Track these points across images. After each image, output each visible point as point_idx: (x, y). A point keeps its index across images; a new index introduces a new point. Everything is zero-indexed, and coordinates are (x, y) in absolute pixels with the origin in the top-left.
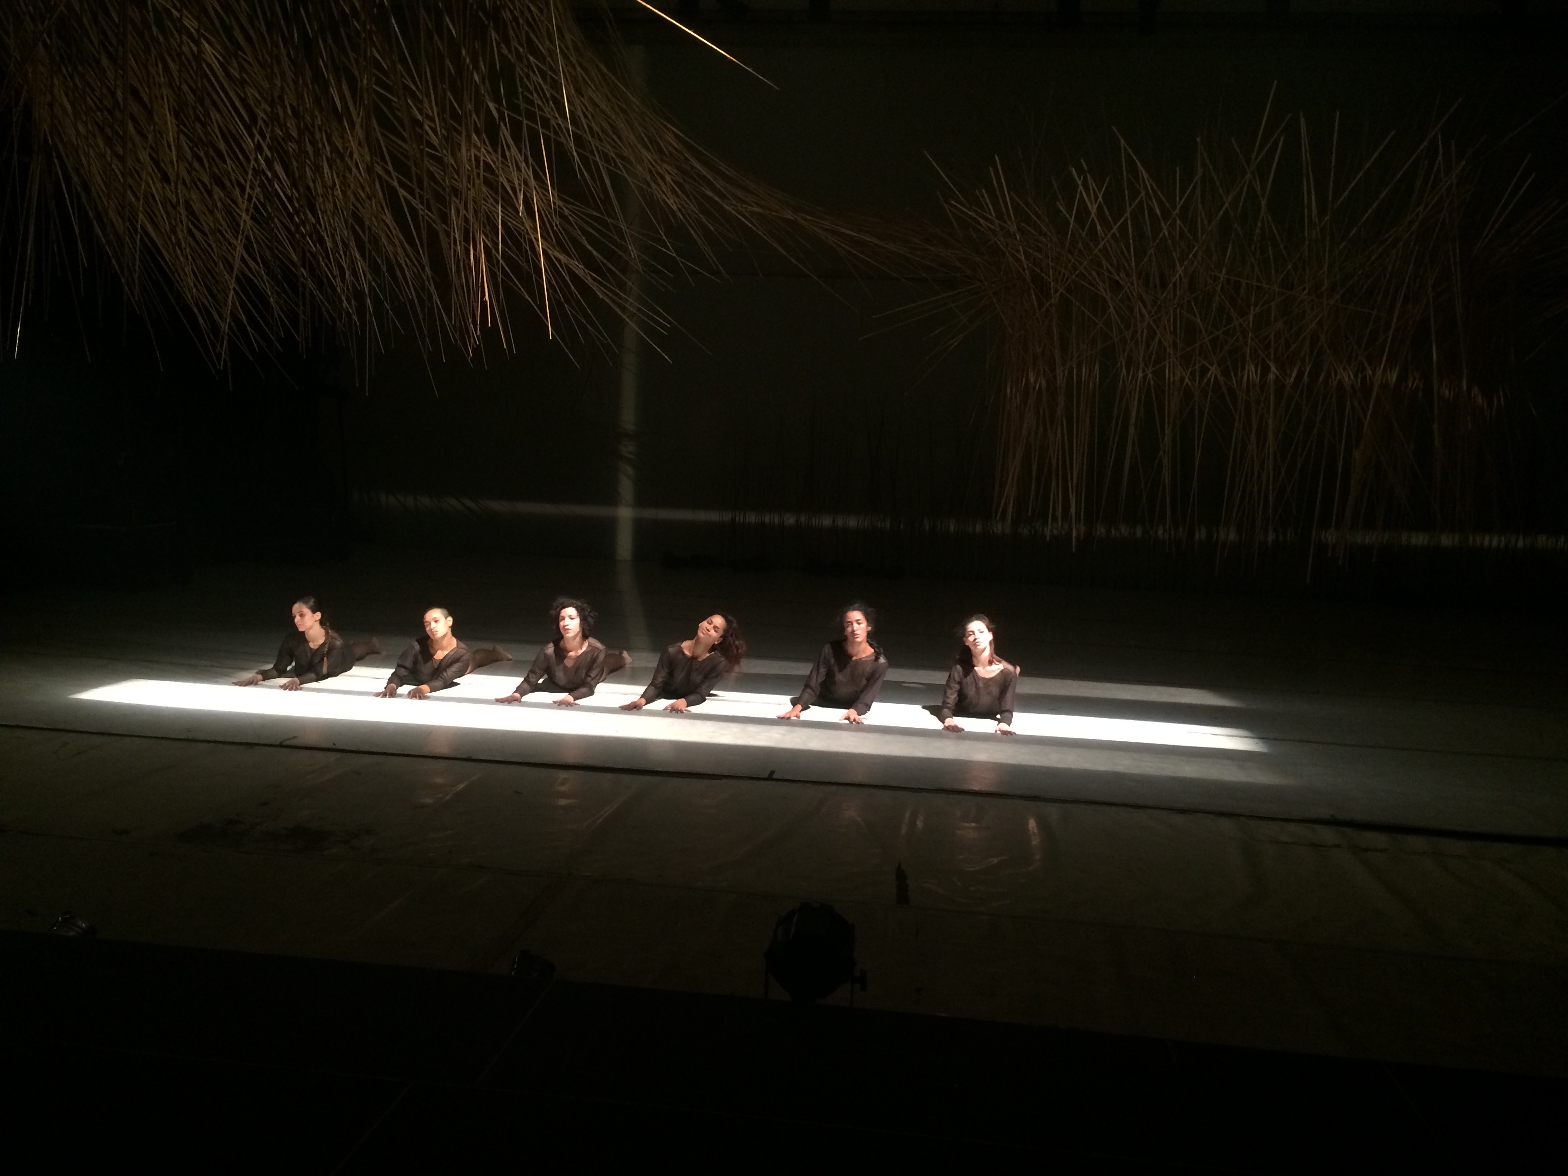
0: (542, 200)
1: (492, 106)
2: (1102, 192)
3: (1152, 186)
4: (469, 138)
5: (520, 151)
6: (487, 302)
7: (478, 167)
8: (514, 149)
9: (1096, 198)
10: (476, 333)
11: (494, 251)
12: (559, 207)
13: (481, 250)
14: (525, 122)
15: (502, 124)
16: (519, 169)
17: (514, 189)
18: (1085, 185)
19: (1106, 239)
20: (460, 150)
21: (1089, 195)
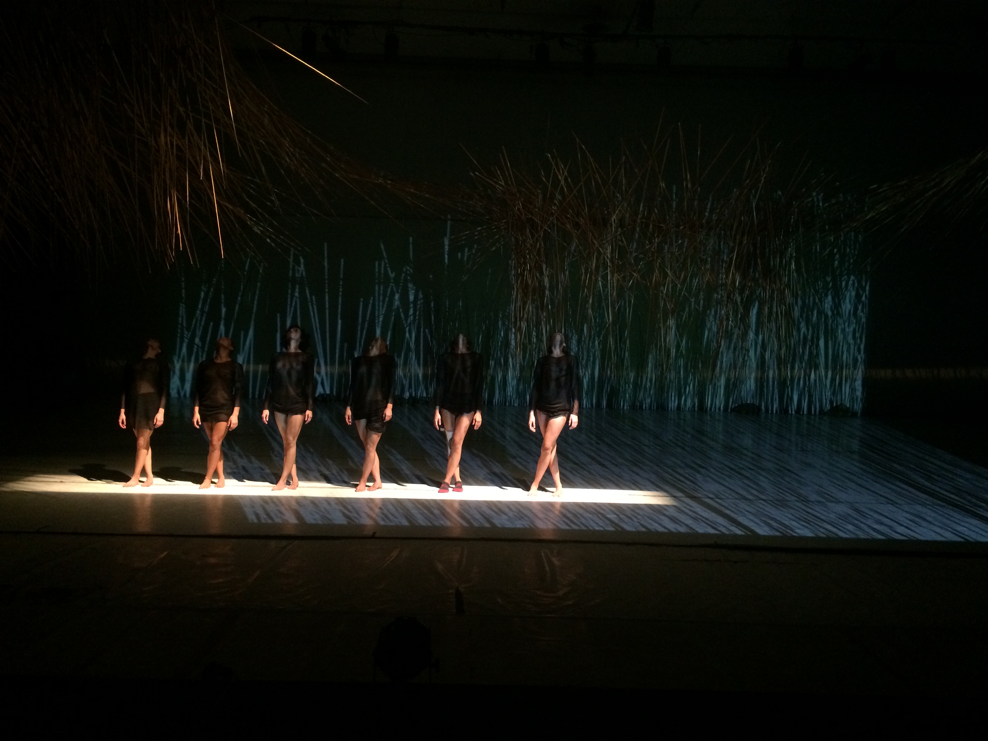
0: (216, 170)
1: (181, 109)
2: (567, 169)
3: (596, 167)
4: (165, 130)
5: (200, 138)
6: (179, 234)
7: (172, 148)
8: (196, 137)
9: (563, 173)
10: (172, 255)
11: (183, 202)
12: (227, 174)
13: (175, 201)
14: (203, 120)
15: (188, 121)
16: (200, 150)
17: (196, 162)
18: (557, 166)
19: (570, 197)
20: (160, 138)
21: (559, 171)
